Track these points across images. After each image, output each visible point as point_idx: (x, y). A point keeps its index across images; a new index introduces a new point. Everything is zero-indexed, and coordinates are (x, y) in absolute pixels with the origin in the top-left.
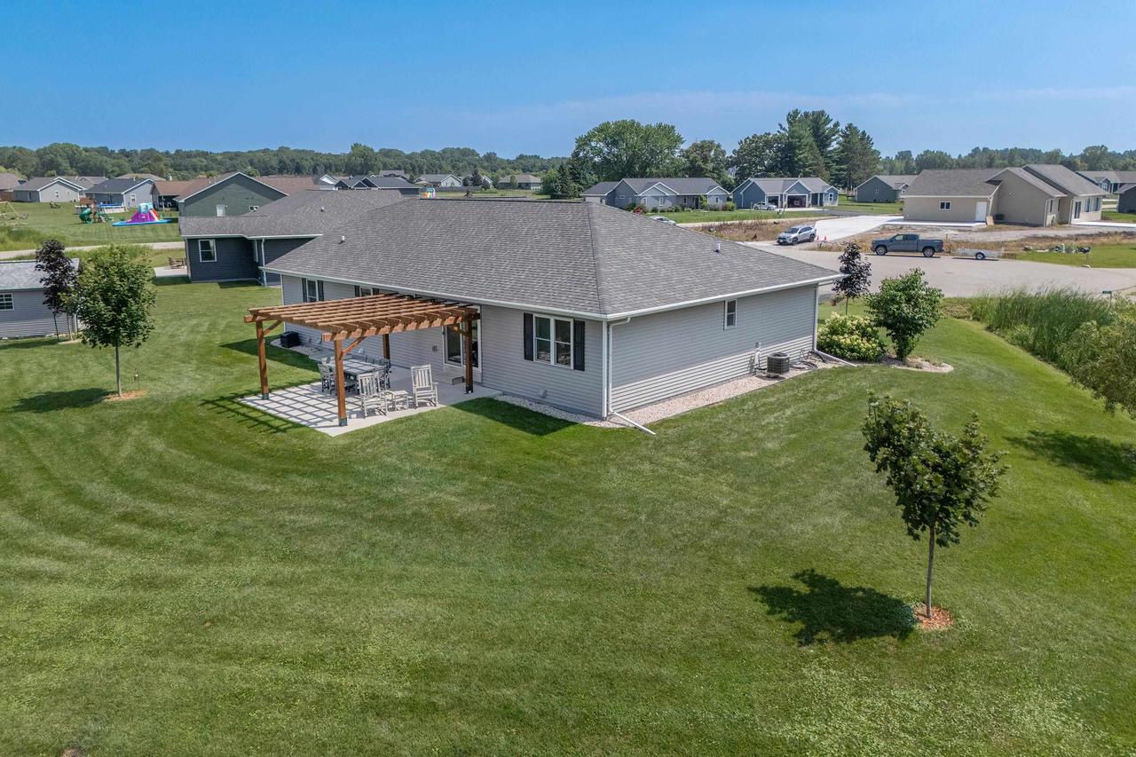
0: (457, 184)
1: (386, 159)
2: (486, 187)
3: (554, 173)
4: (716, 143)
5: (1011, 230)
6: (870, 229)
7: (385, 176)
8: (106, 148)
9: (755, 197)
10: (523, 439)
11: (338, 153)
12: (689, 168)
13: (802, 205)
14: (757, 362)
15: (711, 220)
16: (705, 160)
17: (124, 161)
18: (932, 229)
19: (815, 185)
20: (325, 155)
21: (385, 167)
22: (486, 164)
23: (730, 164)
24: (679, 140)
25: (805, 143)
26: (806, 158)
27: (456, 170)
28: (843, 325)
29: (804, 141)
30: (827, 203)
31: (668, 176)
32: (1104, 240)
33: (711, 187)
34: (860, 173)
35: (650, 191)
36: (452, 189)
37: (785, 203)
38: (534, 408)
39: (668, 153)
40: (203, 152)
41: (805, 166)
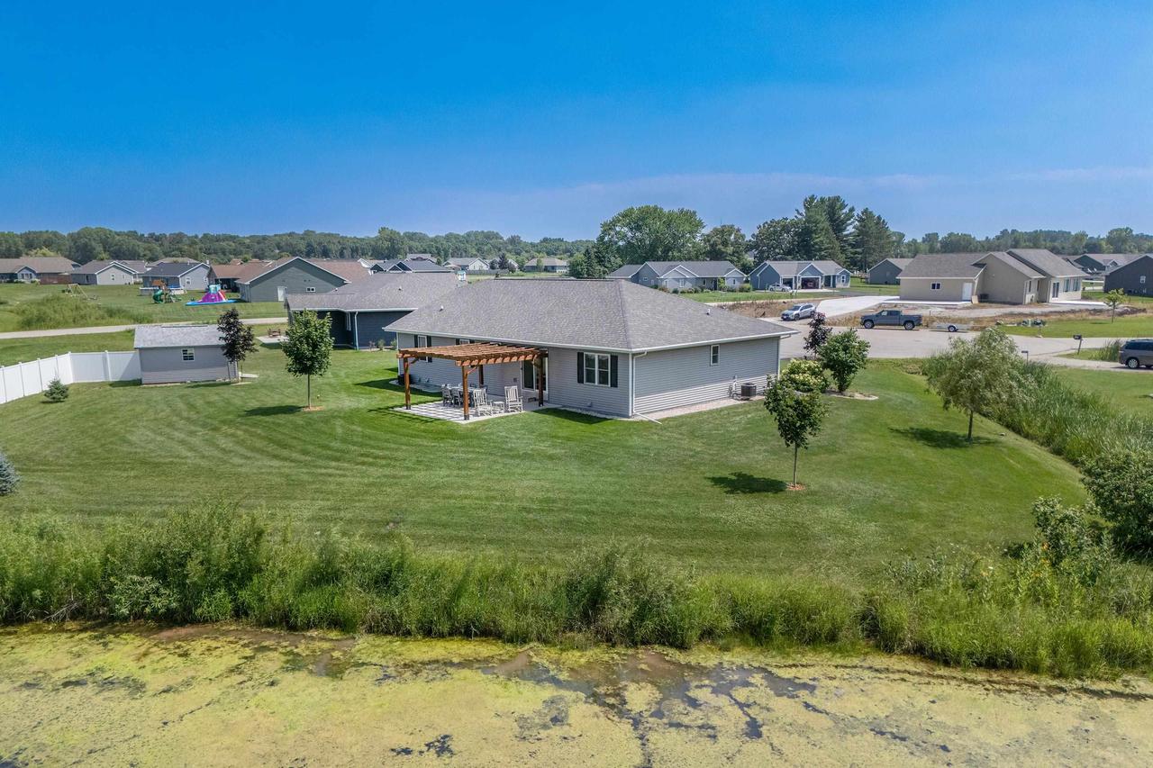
0: (485, 268)
1: (412, 243)
2: (512, 270)
3: (579, 256)
4: (736, 227)
5: (991, 307)
6: (866, 307)
7: (414, 260)
8: (135, 232)
9: (771, 278)
10: (580, 427)
11: (362, 237)
12: (710, 252)
13: (815, 286)
14: (734, 389)
15: (727, 300)
16: (725, 243)
17: (156, 246)
18: (922, 307)
19: (828, 267)
20: (351, 238)
21: (411, 250)
22: (510, 247)
23: (749, 248)
24: (700, 224)
25: (821, 227)
26: (821, 241)
27: (482, 254)
28: (799, 367)
29: (821, 226)
30: (839, 285)
31: (690, 259)
32: (1072, 316)
33: (729, 270)
34: (875, 256)
35: (673, 273)
36: (480, 273)
37: (799, 284)
38: (585, 413)
39: (690, 238)
40: (231, 237)
41: (821, 250)
